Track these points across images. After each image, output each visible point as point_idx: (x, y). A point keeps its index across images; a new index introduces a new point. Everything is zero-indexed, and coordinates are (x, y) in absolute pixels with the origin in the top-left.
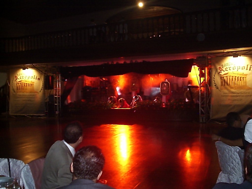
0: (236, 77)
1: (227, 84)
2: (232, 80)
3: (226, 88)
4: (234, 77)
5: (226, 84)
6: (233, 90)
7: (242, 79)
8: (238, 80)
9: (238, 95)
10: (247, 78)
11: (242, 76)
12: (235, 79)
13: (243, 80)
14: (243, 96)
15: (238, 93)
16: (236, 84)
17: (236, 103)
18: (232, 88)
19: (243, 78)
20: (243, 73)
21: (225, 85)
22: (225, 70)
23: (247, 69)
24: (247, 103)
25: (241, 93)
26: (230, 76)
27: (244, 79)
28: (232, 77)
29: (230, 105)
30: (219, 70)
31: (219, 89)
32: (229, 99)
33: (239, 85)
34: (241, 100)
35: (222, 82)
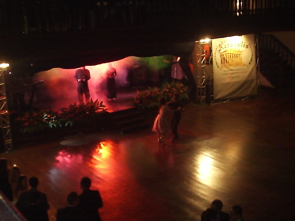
0: (233, 54)
1: (226, 61)
2: (230, 57)
3: (226, 66)
4: (232, 55)
6: (231, 68)
7: (238, 56)
8: (235, 57)
9: (236, 72)
10: (242, 55)
11: (238, 53)
12: (233, 56)
14: (240, 72)
15: (236, 70)
16: (234, 61)
17: (235, 80)
18: (230, 65)
20: (239, 50)
21: (224, 63)
23: (242, 46)
24: (244, 79)
25: (238, 70)
26: (228, 54)
27: (240, 55)
28: (230, 55)
29: (230, 83)
30: (219, 48)
31: (220, 67)
32: (229, 77)
33: (236, 62)
34: (239, 77)
35: (222, 60)
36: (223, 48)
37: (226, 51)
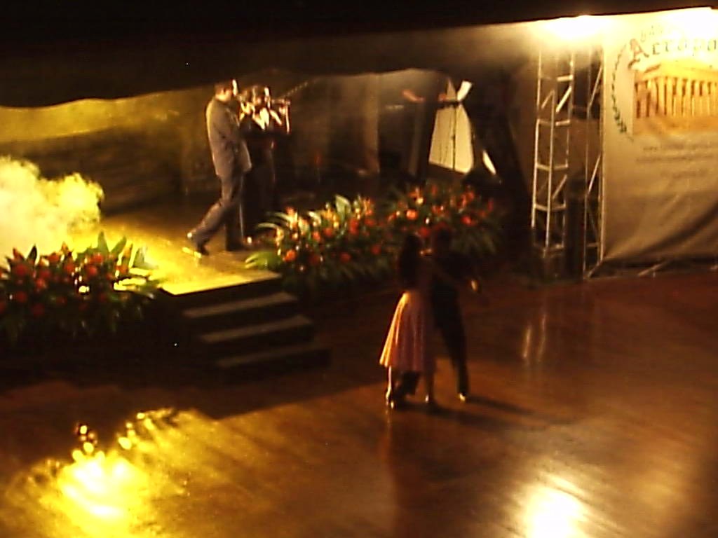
0: (685, 80)
1: (657, 107)
2: (674, 93)
3: (653, 128)
4: (680, 83)
5: (652, 111)
6: (676, 135)
7: (705, 88)
8: (693, 93)
9: (693, 153)
11: (706, 79)
12: (684, 88)
13: (710, 93)
14: (709, 157)
15: (693, 147)
16: (686, 109)
18: (673, 126)
19: (709, 85)
20: (711, 67)
21: (648, 114)
22: (649, 52)
26: (666, 78)
27: (713, 88)
28: (674, 82)
30: (631, 54)
31: (629, 130)
32: (664, 173)
33: (695, 113)
34: (703, 173)
35: (639, 104)
36: (647, 56)
37: (657, 67)
